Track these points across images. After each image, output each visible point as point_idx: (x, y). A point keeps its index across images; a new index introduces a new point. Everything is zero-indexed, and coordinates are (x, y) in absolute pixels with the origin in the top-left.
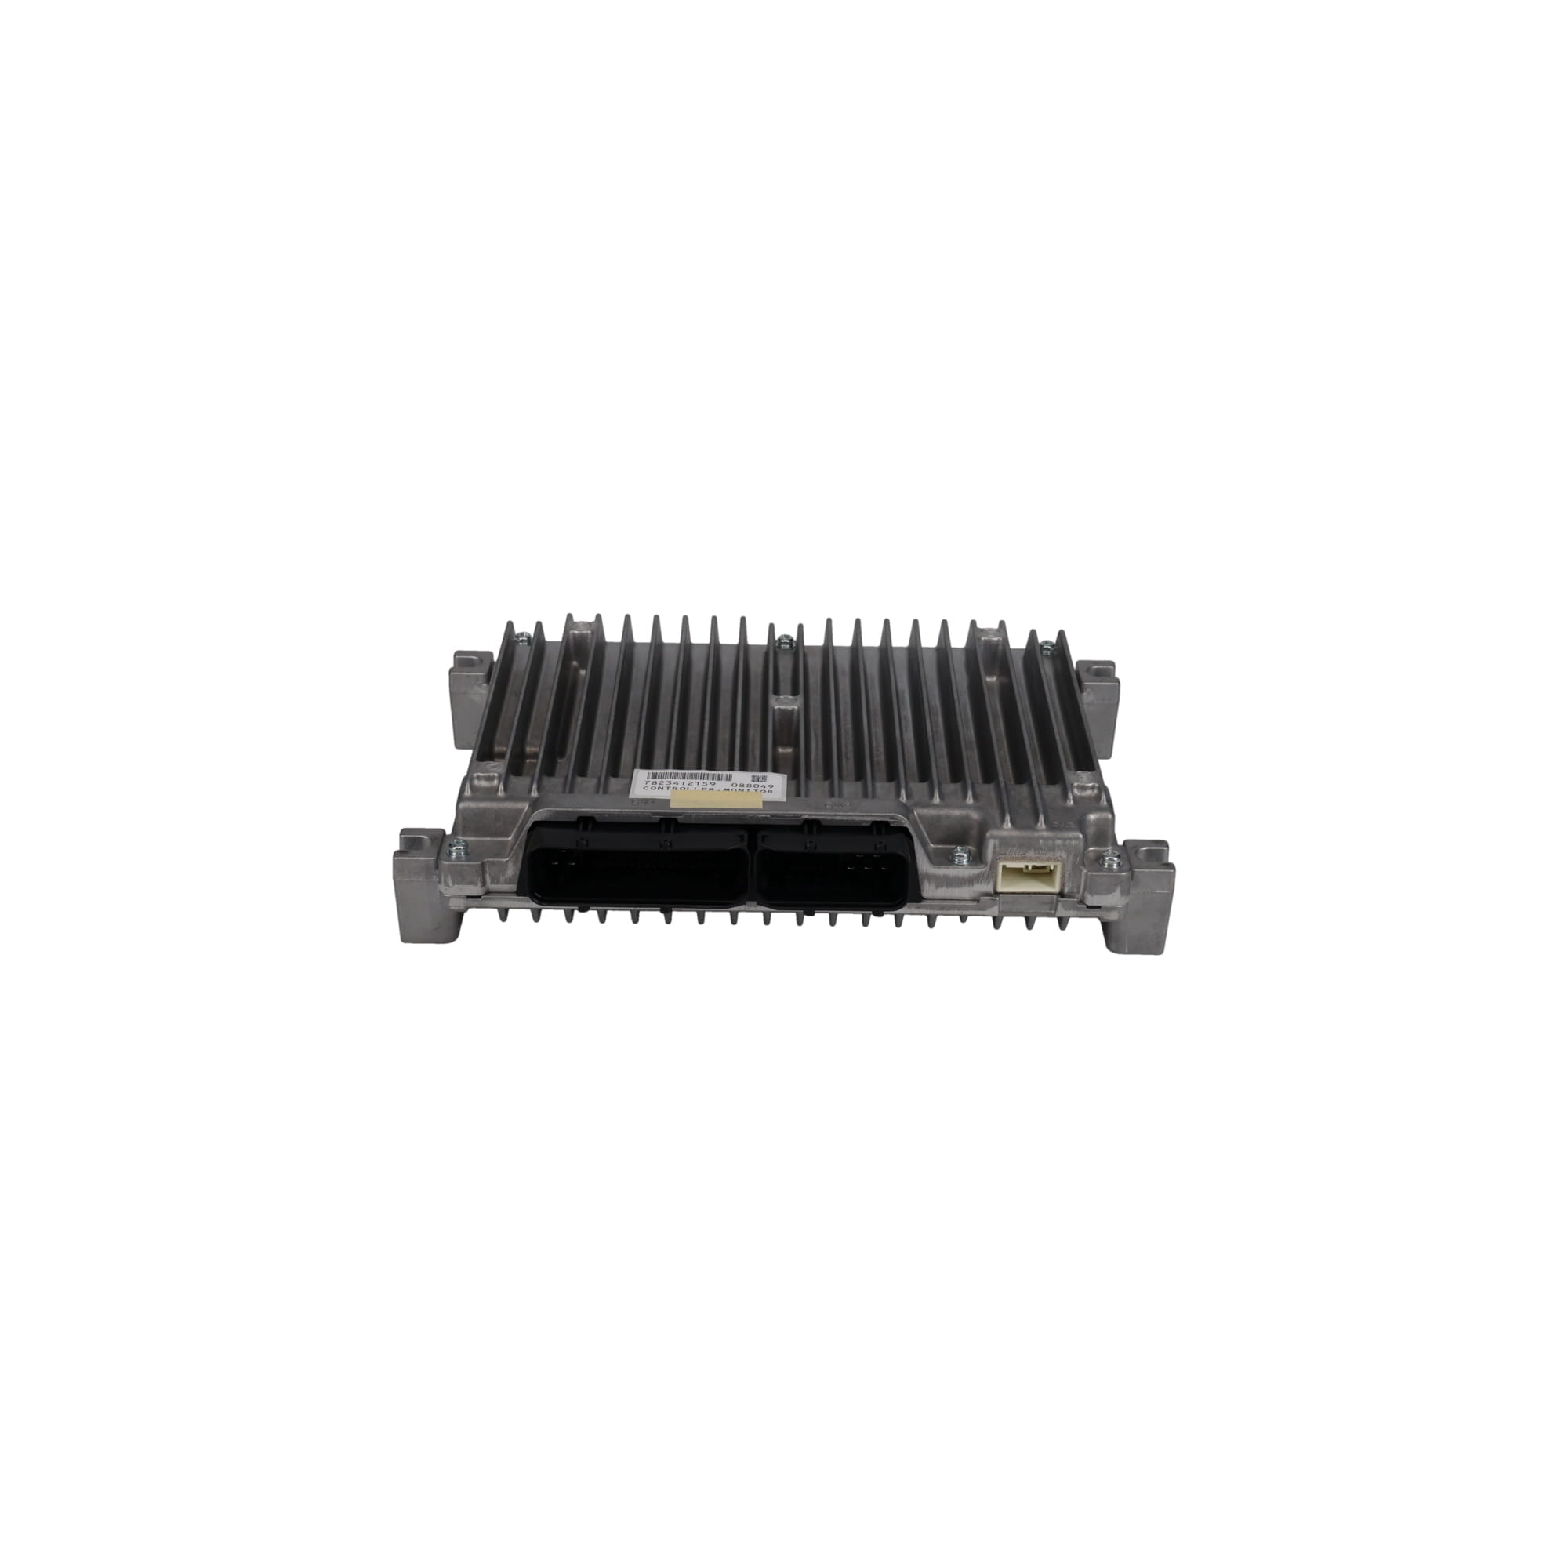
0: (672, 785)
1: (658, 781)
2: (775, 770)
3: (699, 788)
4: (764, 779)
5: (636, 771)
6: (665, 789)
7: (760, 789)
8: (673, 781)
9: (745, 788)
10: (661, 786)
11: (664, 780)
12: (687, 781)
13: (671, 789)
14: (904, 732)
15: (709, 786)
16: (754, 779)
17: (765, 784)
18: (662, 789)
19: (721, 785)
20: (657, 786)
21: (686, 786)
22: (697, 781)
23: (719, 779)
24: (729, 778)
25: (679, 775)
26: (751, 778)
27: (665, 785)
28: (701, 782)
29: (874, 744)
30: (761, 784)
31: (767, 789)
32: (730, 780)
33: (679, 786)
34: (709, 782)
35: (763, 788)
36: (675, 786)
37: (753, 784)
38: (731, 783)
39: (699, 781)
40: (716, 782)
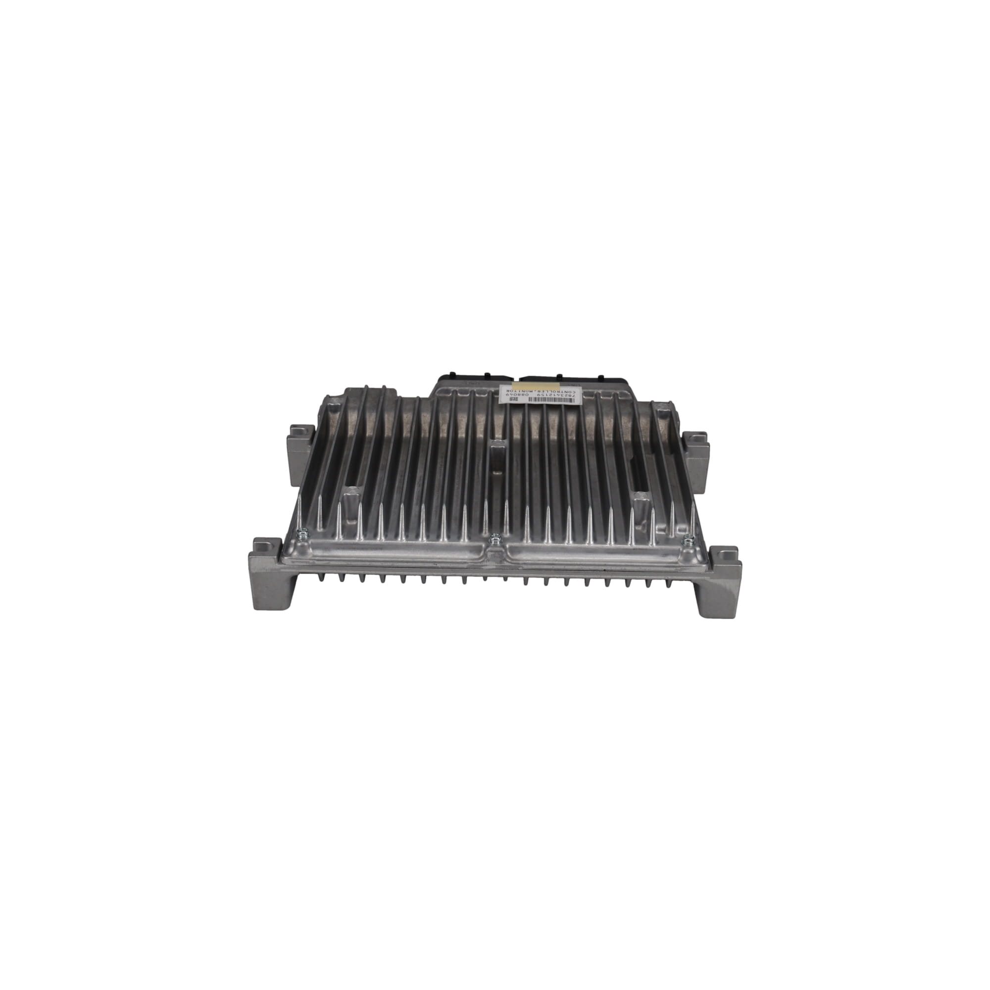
0: (560, 394)
1: (568, 397)
2: (506, 405)
3: (546, 392)
4: (511, 399)
5: (581, 404)
6: (564, 392)
7: (513, 393)
8: (560, 397)
9: (521, 393)
10: (566, 393)
11: (565, 397)
12: (553, 396)
13: (561, 391)
14: (422, 476)
15: (541, 393)
16: (516, 399)
17: (510, 396)
18: (565, 392)
19: (534, 395)
20: (568, 394)
21: (553, 393)
22: (547, 397)
23: (536, 398)
24: (530, 399)
25: (557, 400)
26: (518, 399)
27: (564, 394)
28: (545, 396)
29: (443, 469)
30: (513, 396)
31: (509, 393)
32: (529, 398)
33: (556, 394)
34: (541, 396)
35: (512, 393)
36: (559, 394)
37: (517, 396)
38: (529, 396)
39: (546, 397)
40: (537, 397)
